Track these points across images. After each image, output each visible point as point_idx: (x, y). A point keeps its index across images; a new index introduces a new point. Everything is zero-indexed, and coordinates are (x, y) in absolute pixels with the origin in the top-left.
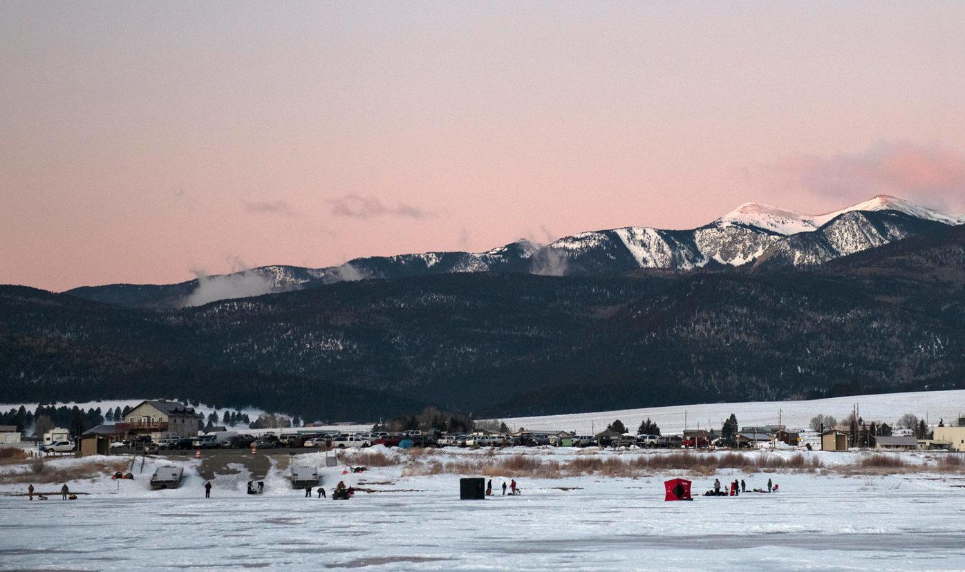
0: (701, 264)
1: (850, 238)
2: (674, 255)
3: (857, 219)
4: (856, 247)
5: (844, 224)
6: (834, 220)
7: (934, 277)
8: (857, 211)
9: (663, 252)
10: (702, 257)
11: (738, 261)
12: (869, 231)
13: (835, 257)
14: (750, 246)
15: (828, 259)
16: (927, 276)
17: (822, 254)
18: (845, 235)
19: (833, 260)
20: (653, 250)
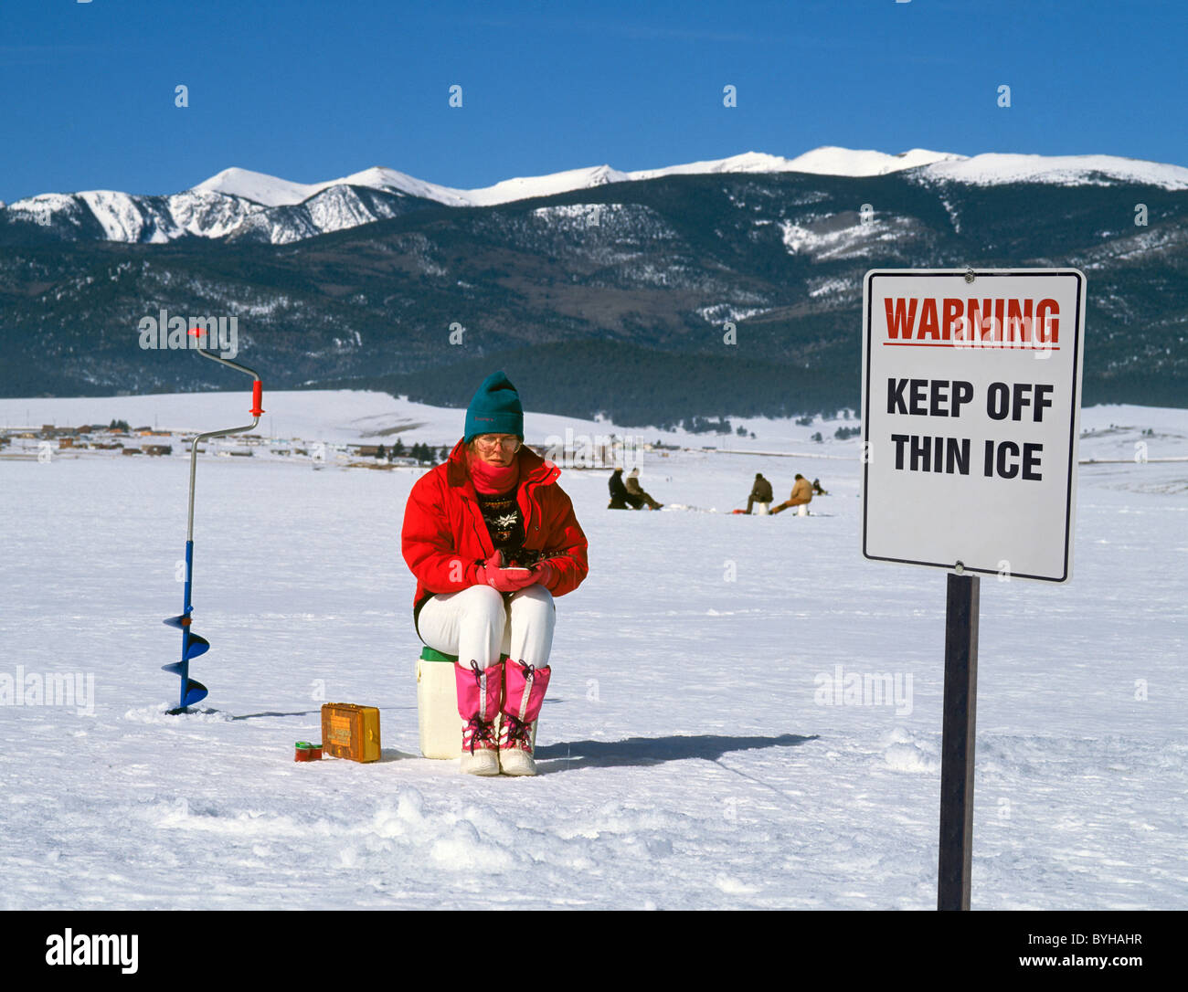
0: (174, 234)
1: (336, 212)
2: (145, 222)
3: (344, 194)
4: (341, 224)
5: (330, 199)
6: (320, 193)
7: (391, 266)
8: (345, 185)
9: (133, 219)
10: (176, 227)
11: (215, 232)
12: (357, 207)
13: (317, 233)
14: (230, 217)
15: (308, 235)
16: (383, 265)
17: (303, 228)
18: (330, 210)
19: (314, 237)
20: (123, 215)
